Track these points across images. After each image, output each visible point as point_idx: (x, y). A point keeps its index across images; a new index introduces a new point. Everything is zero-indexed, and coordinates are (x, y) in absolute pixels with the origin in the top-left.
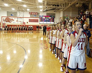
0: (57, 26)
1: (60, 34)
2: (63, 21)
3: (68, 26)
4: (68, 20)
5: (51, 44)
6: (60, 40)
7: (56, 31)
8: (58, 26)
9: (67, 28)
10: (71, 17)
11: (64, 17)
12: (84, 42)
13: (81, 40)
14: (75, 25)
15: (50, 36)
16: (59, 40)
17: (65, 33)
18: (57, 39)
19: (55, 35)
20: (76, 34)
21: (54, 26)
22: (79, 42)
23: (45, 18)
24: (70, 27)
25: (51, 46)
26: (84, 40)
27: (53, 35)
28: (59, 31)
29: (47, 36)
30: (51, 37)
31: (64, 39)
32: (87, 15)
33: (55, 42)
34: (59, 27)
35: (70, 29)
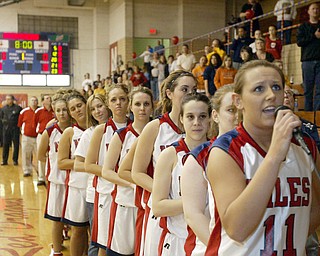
0: (96, 102)
1: (124, 156)
2: (129, 69)
3: (176, 95)
4: (165, 61)
5: (61, 222)
6: (126, 198)
7: (91, 132)
8: (103, 99)
9: (169, 109)
10: (180, 37)
11: (135, 43)
12: (306, 203)
13: (286, 191)
14: (239, 91)
15: (54, 166)
16: (114, 193)
17: (157, 146)
18: (104, 188)
19: (85, 165)
20: (248, 151)
21: (74, 101)
22: (270, 205)
23: (12, 45)
24: (193, 106)
25: (60, 239)
26: (306, 190)
27: (76, 164)
28: (110, 137)
29: (24, 170)
30: (57, 178)
31: (154, 184)
32: (286, 23)
33: (91, 208)
34: (113, 106)
35: (191, 117)
